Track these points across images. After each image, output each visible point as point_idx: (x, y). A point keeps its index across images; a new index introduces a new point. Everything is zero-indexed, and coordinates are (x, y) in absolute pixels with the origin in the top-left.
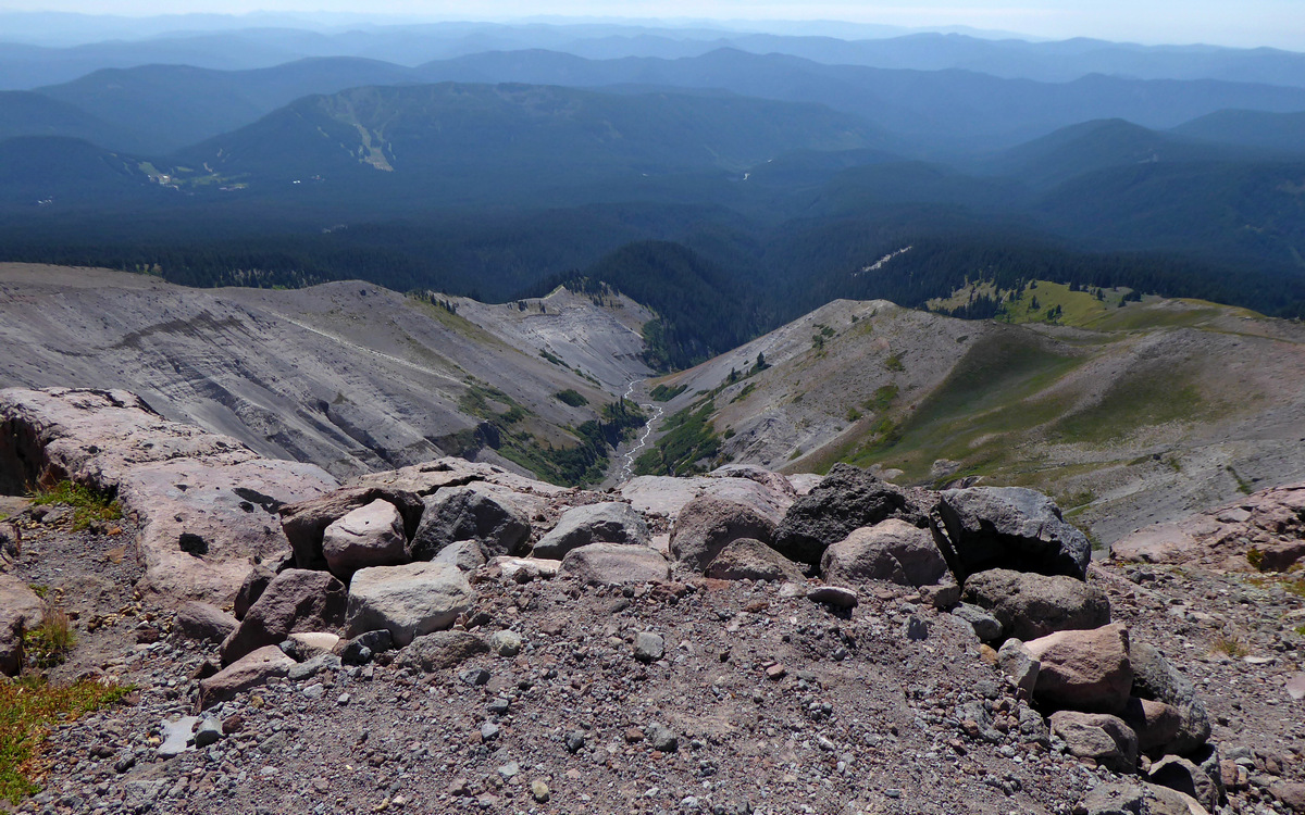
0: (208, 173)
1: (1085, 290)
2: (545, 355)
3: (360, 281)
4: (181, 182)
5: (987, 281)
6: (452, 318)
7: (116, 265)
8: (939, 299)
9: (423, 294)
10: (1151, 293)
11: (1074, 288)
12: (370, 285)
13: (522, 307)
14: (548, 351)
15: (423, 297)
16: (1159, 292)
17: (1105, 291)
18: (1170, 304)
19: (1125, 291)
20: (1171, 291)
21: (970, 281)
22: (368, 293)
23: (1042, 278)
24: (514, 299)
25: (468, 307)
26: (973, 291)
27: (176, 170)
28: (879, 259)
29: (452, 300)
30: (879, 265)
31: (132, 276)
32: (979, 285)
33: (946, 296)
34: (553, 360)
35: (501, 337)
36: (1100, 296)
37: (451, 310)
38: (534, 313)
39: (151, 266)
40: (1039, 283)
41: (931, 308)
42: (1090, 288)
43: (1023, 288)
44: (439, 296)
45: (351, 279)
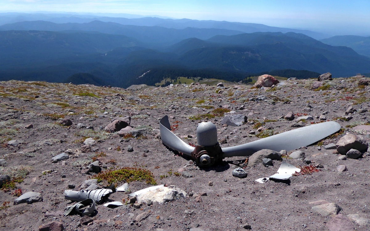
1: (190, 78)
5: (169, 78)
8: (158, 83)
10: (205, 78)
11: (188, 78)
16: (206, 78)
17: (195, 78)
18: (208, 80)
19: (199, 78)
20: (209, 77)
21: (165, 78)
23: (181, 76)
26: (166, 81)
28: (143, 74)
30: (143, 76)
32: (167, 79)
33: (160, 82)
36: (194, 80)
40: (180, 77)
41: (156, 85)
42: (192, 78)
43: (177, 79)
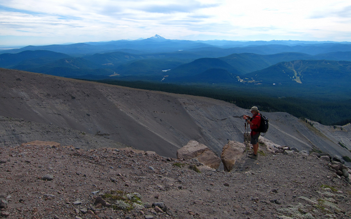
0: (252, 80)
2: (340, 144)
3: (286, 113)
4: (245, 82)
6: (311, 127)
7: (226, 100)
9: (304, 119)
12: (289, 114)
13: (335, 128)
14: (341, 142)
15: (304, 120)
22: (288, 116)
24: (333, 125)
25: (317, 125)
27: (245, 78)
29: (312, 122)
31: (229, 103)
34: (342, 146)
35: (326, 135)
37: (312, 125)
38: (338, 130)
39: (234, 101)
44: (308, 120)
45: (284, 112)
